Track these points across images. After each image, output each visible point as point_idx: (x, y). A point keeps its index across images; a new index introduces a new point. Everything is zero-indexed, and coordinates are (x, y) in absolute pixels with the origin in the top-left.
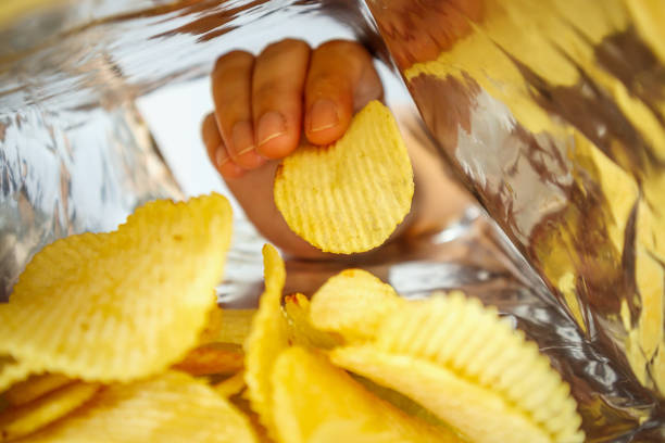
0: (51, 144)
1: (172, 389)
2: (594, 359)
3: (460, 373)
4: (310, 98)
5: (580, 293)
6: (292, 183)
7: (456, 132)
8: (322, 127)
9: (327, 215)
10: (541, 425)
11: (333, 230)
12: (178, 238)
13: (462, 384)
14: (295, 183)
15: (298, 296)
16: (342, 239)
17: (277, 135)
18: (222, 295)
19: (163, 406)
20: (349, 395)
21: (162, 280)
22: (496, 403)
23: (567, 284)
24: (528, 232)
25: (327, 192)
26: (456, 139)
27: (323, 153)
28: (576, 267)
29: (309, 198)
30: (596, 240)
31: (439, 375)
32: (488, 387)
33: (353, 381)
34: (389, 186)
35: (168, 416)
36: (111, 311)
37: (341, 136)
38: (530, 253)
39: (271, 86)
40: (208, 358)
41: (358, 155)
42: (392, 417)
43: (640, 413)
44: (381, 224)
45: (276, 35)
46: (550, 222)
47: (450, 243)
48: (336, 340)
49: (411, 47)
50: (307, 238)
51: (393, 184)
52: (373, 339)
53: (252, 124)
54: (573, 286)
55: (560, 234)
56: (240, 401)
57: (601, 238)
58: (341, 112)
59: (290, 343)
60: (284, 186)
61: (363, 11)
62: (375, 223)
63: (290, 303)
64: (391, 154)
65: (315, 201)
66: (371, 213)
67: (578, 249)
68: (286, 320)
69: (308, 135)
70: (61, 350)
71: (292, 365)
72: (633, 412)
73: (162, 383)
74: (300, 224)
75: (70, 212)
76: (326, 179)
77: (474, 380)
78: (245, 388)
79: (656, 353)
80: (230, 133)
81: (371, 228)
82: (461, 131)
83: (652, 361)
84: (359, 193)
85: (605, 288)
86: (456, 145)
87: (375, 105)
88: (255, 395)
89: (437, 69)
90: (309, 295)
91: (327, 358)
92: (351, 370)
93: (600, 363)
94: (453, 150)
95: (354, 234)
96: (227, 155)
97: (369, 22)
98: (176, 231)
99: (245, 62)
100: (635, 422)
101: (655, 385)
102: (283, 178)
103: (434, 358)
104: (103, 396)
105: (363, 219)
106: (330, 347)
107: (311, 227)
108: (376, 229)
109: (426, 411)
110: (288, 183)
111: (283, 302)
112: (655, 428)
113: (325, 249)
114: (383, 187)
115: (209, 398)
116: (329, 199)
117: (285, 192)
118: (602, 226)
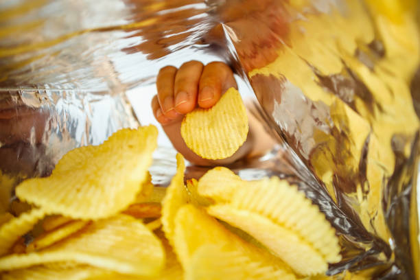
0: (81, 106)
1: (124, 224)
2: (338, 217)
3: (275, 221)
4: (201, 86)
5: (335, 183)
6: (189, 125)
7: (273, 104)
8: (205, 99)
9: (205, 140)
10: (318, 250)
11: (208, 148)
12: (131, 147)
13: (276, 226)
14: (191, 125)
15: (193, 180)
16: (212, 152)
17: (185, 102)
18: (159, 181)
19: (118, 233)
20: (217, 231)
21: (121, 167)
22: (294, 238)
23: (327, 178)
24: (308, 153)
25: (206, 129)
26: (273, 107)
27: (206, 112)
28: (333, 170)
29: (198, 132)
30: (345, 157)
31: (264, 222)
32: (290, 229)
33: (218, 223)
34: (236, 128)
35: (120, 238)
36: (94, 183)
37: (215, 104)
38: (308, 164)
39: (183, 80)
40: (145, 209)
41: (222, 113)
42: (238, 243)
43: (365, 245)
44: (231, 146)
45: (188, 59)
46: (320, 146)
47: (266, 161)
48: (211, 201)
49: (253, 62)
50: (195, 151)
51: (239, 127)
52: (229, 202)
53: (173, 97)
54: (331, 180)
55: (325, 153)
56: (159, 233)
57: (347, 155)
58: (215, 93)
59: (187, 202)
60: (186, 126)
61: (229, 47)
62: (228, 145)
63: (189, 184)
64: (238, 113)
65: (200, 133)
66: (227, 140)
67: (334, 161)
68: (187, 192)
69: (199, 103)
70: (63, 201)
71: (186, 214)
72: (361, 244)
73: (119, 222)
74: (192, 144)
75: (90, 140)
76: (206, 124)
77: (282, 225)
78: (161, 226)
79: (376, 214)
80: (163, 101)
81: (226, 148)
82: (276, 103)
83: (374, 219)
84: (222, 131)
85: (348, 180)
86: (273, 110)
87: (232, 90)
88: (166, 229)
89: (265, 71)
90: (198, 180)
91: (205, 211)
92: (218, 217)
93: (342, 219)
94: (271, 113)
95: (218, 150)
96: (162, 112)
97: (232, 53)
98: (131, 143)
99: (172, 71)
100: (363, 250)
101: (375, 231)
102: (185, 122)
103: (261, 213)
104: (89, 227)
105: (223, 143)
106: (207, 205)
107: (198, 146)
108: (229, 148)
109: (255, 240)
110: (188, 125)
111: (185, 183)
112: (373, 254)
113: (203, 157)
114: (233, 128)
115: (143, 231)
116: (207, 133)
117: (186, 129)
118: (348, 148)
